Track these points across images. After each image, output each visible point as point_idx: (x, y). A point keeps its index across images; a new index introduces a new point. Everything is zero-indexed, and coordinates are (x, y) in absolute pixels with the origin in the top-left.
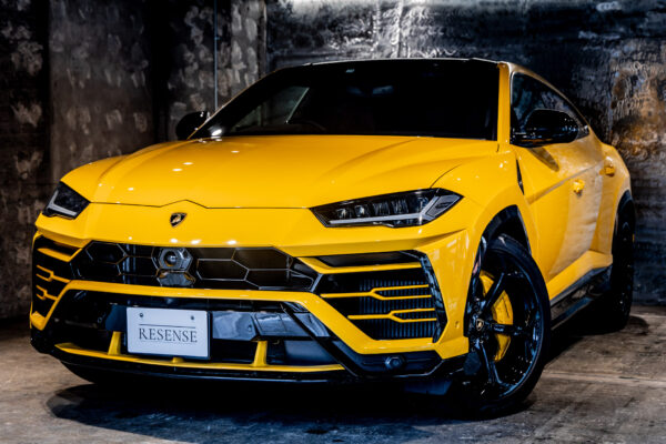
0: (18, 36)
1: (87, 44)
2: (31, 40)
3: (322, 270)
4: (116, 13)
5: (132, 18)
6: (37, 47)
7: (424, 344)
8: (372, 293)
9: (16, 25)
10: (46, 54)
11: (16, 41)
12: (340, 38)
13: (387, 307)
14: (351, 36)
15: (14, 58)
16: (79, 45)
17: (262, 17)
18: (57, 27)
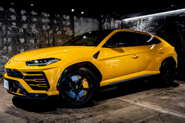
0: (67, 29)
1: (83, 30)
2: (70, 30)
3: (24, 75)
4: (90, 24)
5: (94, 25)
6: (71, 31)
7: (44, 92)
8: (34, 80)
9: (67, 27)
10: (73, 32)
11: (67, 30)
12: (132, 26)
13: (37, 83)
14: (134, 26)
15: (66, 33)
16: (81, 30)
17: (119, 23)
18: (76, 27)
